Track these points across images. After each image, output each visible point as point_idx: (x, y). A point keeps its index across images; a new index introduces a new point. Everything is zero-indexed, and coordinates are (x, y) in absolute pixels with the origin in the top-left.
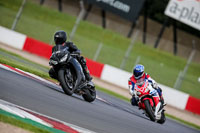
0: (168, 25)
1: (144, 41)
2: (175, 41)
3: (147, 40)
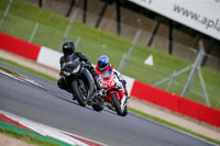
1: (84, 21)
2: (119, 20)
3: (87, 19)
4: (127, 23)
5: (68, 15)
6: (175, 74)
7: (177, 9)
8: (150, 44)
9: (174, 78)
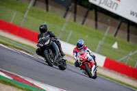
0: (91, 9)
1: (75, 20)
2: (96, 20)
3: (77, 19)
4: (101, 22)
5: (65, 17)
6: (131, 54)
7: (132, 13)
8: (115, 35)
9: (131, 56)
